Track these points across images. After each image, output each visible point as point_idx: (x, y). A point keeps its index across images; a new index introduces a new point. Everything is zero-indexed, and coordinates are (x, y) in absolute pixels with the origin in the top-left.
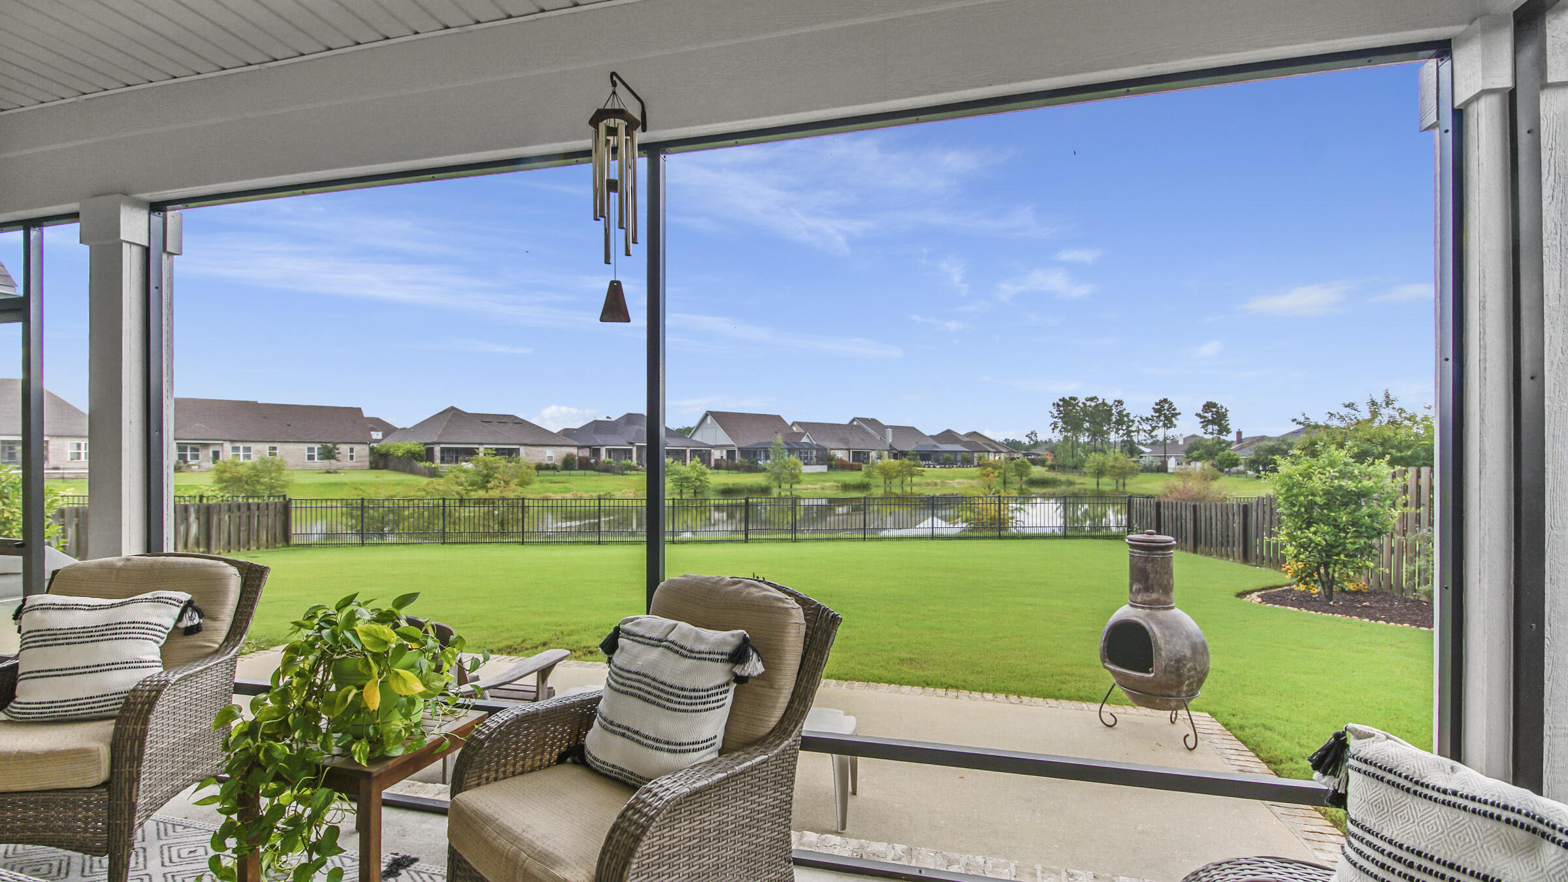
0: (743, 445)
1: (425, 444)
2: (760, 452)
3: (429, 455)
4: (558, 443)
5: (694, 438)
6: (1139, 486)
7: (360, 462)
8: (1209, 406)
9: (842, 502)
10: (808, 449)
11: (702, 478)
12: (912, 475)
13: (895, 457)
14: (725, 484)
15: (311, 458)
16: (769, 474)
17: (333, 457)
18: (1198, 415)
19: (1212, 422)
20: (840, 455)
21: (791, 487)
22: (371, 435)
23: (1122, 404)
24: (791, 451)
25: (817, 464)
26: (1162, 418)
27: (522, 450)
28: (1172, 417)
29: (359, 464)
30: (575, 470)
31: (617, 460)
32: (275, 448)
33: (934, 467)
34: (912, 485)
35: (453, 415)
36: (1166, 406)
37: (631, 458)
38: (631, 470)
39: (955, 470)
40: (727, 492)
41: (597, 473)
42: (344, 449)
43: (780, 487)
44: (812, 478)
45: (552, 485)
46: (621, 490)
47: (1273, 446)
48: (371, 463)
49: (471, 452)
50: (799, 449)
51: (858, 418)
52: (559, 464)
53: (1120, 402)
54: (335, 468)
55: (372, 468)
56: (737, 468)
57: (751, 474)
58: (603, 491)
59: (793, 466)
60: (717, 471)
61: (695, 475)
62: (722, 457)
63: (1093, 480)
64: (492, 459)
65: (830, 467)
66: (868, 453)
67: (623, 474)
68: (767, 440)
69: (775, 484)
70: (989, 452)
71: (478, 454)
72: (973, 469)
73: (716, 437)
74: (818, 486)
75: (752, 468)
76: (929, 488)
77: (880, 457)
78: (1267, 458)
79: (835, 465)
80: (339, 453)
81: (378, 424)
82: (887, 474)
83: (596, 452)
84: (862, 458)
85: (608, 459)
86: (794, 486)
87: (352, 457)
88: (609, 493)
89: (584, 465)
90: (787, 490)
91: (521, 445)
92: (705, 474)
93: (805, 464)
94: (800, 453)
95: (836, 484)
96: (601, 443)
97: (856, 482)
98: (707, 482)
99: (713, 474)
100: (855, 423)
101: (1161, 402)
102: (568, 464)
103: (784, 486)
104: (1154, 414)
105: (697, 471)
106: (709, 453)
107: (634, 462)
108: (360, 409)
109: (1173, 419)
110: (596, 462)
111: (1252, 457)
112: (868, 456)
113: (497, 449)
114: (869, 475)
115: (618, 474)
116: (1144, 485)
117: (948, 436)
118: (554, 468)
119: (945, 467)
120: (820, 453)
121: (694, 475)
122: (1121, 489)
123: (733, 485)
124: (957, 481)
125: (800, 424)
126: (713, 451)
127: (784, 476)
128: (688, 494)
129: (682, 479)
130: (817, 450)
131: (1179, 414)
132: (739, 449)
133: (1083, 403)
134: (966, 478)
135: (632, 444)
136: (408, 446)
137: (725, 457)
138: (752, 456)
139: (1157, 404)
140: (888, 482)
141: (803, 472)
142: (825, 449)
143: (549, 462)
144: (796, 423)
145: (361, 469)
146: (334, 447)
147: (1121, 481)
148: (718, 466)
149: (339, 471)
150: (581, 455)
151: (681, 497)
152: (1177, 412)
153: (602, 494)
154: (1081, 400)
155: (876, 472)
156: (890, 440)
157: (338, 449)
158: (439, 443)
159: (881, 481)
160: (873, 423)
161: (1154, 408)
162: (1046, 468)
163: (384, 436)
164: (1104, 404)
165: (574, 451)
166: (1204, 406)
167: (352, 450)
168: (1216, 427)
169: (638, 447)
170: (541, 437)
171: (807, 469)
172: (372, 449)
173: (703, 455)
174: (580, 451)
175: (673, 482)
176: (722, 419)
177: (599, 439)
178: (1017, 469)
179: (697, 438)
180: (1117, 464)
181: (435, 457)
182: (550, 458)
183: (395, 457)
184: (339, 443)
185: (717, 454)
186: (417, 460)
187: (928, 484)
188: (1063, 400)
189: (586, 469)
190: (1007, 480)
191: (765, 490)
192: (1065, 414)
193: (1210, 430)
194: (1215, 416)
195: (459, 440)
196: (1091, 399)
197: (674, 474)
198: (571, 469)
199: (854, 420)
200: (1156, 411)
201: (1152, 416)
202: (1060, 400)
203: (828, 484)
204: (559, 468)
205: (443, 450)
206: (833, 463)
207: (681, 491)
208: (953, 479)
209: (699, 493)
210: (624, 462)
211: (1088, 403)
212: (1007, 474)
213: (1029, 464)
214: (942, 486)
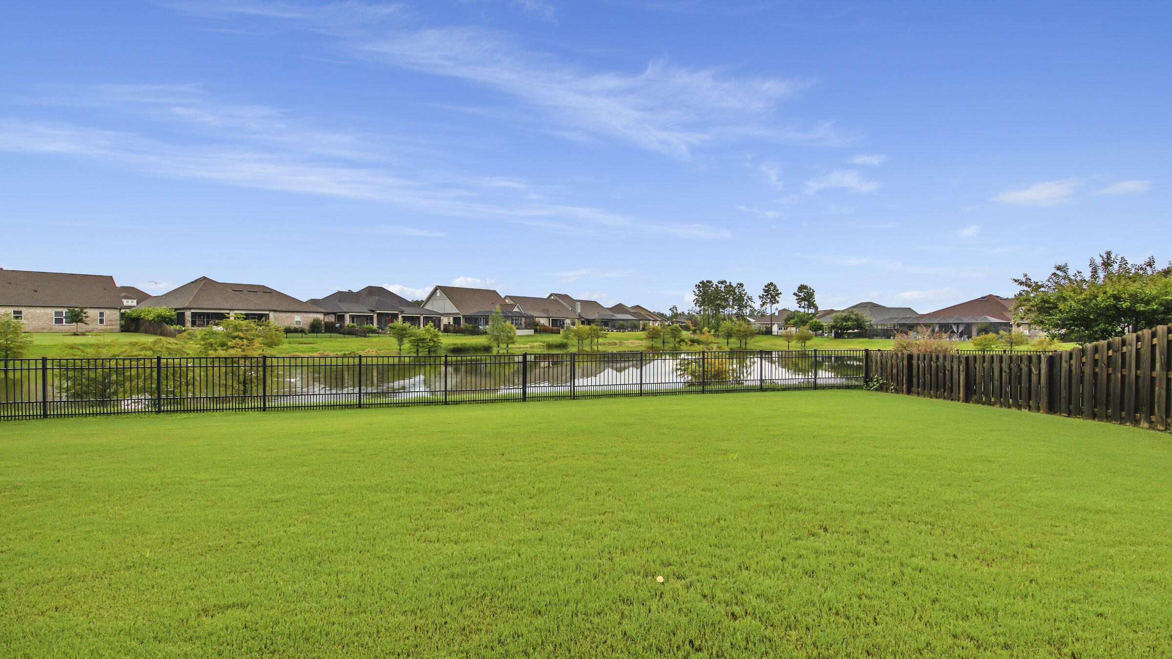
0: (468, 313)
1: (176, 309)
2: (481, 319)
3: (180, 319)
4: (307, 310)
5: (426, 307)
6: (757, 344)
7: (111, 325)
8: (802, 288)
9: (544, 357)
10: (519, 317)
11: (435, 339)
12: (598, 337)
13: (583, 323)
14: (455, 344)
15: (59, 321)
16: (489, 337)
17: (81, 321)
18: (795, 294)
19: (804, 299)
20: (543, 321)
21: (507, 346)
22: (123, 303)
23: (742, 286)
24: (507, 317)
25: (526, 328)
26: (769, 296)
27: (271, 314)
28: (776, 296)
29: (109, 327)
30: (321, 332)
31: (359, 324)
32: (21, 312)
33: (612, 331)
34: (598, 344)
35: (204, 284)
36: (772, 288)
37: (372, 323)
38: (372, 333)
39: (627, 333)
40: (457, 350)
41: (343, 336)
42: (93, 313)
43: (498, 346)
44: (523, 340)
45: (300, 345)
46: (365, 350)
47: (846, 316)
48: (122, 326)
49: (222, 317)
50: (512, 317)
51: (555, 294)
52: (307, 328)
53: (741, 285)
54: (84, 330)
55: (122, 331)
56: (463, 332)
57: (474, 337)
58: (347, 350)
59: (509, 330)
60: (446, 334)
61: (430, 337)
62: (449, 323)
63: (724, 340)
64: (241, 322)
65: (536, 331)
66: (564, 321)
67: (365, 337)
68: (487, 309)
69: (494, 344)
70: (650, 320)
71: (229, 318)
72: (639, 333)
73: (445, 307)
74: (528, 346)
75: (475, 332)
76: (611, 346)
77: (573, 324)
78: (842, 324)
79: (540, 330)
80: (86, 317)
81: (131, 292)
82: (580, 336)
83: (340, 318)
84: (559, 324)
85: (352, 324)
86: (510, 346)
87: (102, 321)
88: (354, 352)
89: (330, 329)
90: (504, 349)
91: (270, 311)
92: (438, 336)
93: (518, 329)
94: (512, 320)
95: (542, 344)
96: (345, 310)
97: (557, 342)
98: (439, 343)
99: (444, 336)
100: (552, 298)
101: (769, 285)
102: (315, 328)
103: (501, 345)
104: (764, 294)
105: (431, 333)
106: (440, 320)
107: (375, 326)
108: (112, 277)
109: (776, 297)
110: (340, 326)
111: (832, 323)
112: (564, 323)
113: (246, 314)
114: (566, 337)
115: (362, 336)
116: (760, 344)
117: (620, 308)
118: (302, 331)
119: (620, 331)
120: (528, 320)
121: (428, 337)
122: (744, 346)
123: (461, 345)
124: (630, 341)
125: (510, 297)
126: (442, 317)
127: (502, 338)
128: (423, 353)
129: (418, 340)
130: (526, 318)
131: (781, 293)
132: (463, 316)
133: (716, 285)
134: (636, 339)
135: (372, 311)
136: (159, 311)
137: (452, 323)
138: (474, 321)
139: (766, 287)
140: (581, 342)
141: (517, 334)
142: (532, 317)
143: (297, 326)
144: (508, 296)
145: (112, 331)
146: (82, 311)
147: (744, 341)
148: (447, 330)
149: (86, 333)
150: (327, 320)
151: (417, 355)
152: (779, 292)
153: (347, 353)
154: (715, 282)
155: (572, 335)
156: (579, 311)
157: (85, 313)
158: (190, 309)
159: (574, 341)
160: (566, 297)
161: (764, 290)
162: (691, 332)
163: (138, 303)
164: (731, 286)
165: (321, 317)
166: (799, 288)
167: (102, 314)
168: (806, 303)
169: (378, 314)
170: (291, 305)
171: (519, 332)
172: (122, 315)
173: (435, 320)
174: (327, 317)
175: (411, 342)
176: (449, 292)
177: (343, 307)
178: (672, 333)
179: (428, 307)
180: (742, 329)
181: (186, 321)
182: (298, 322)
183: (146, 321)
184: (86, 308)
185: (445, 321)
186: (167, 324)
187: (610, 344)
188: (702, 283)
189: (333, 332)
190: (665, 341)
191: (487, 349)
192: (705, 293)
193: (803, 305)
194: (806, 295)
195: (208, 305)
196: (722, 282)
197: (412, 336)
198: (317, 333)
199: (551, 295)
200: (765, 291)
201: (763, 295)
202: (700, 283)
203: (536, 344)
204: (307, 331)
205: (194, 315)
206: (538, 327)
207: (418, 350)
208: (627, 339)
209: (432, 351)
210: (366, 326)
211: (720, 285)
212: (665, 336)
213: (680, 329)
214: (620, 345)
